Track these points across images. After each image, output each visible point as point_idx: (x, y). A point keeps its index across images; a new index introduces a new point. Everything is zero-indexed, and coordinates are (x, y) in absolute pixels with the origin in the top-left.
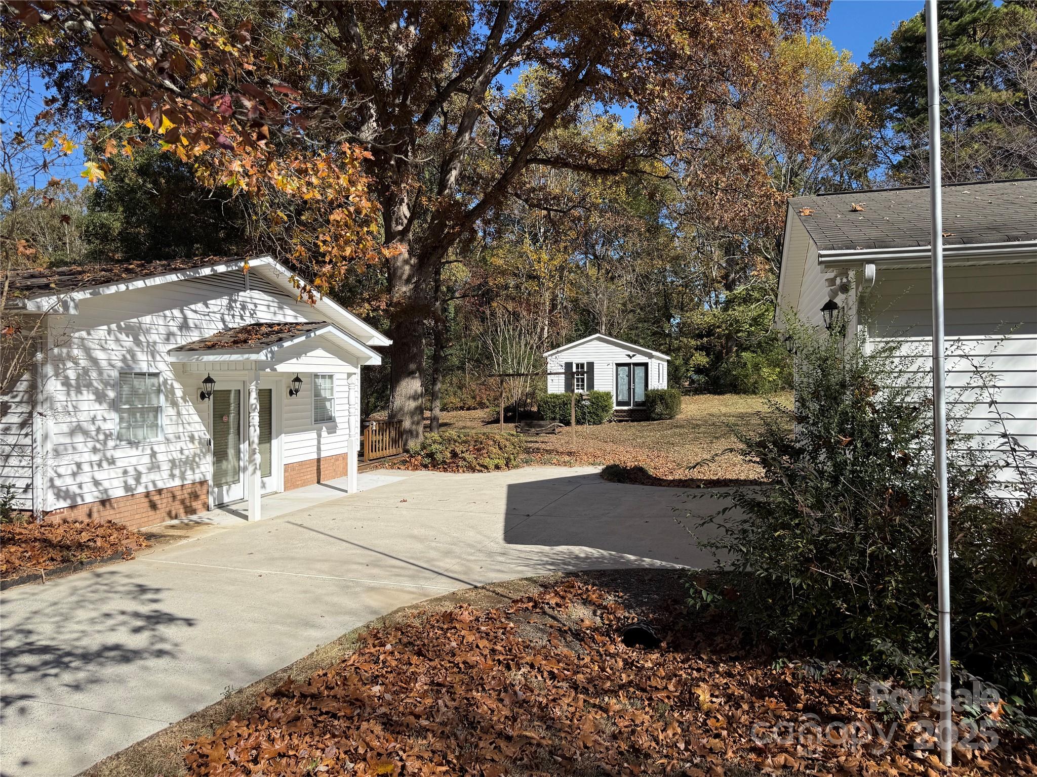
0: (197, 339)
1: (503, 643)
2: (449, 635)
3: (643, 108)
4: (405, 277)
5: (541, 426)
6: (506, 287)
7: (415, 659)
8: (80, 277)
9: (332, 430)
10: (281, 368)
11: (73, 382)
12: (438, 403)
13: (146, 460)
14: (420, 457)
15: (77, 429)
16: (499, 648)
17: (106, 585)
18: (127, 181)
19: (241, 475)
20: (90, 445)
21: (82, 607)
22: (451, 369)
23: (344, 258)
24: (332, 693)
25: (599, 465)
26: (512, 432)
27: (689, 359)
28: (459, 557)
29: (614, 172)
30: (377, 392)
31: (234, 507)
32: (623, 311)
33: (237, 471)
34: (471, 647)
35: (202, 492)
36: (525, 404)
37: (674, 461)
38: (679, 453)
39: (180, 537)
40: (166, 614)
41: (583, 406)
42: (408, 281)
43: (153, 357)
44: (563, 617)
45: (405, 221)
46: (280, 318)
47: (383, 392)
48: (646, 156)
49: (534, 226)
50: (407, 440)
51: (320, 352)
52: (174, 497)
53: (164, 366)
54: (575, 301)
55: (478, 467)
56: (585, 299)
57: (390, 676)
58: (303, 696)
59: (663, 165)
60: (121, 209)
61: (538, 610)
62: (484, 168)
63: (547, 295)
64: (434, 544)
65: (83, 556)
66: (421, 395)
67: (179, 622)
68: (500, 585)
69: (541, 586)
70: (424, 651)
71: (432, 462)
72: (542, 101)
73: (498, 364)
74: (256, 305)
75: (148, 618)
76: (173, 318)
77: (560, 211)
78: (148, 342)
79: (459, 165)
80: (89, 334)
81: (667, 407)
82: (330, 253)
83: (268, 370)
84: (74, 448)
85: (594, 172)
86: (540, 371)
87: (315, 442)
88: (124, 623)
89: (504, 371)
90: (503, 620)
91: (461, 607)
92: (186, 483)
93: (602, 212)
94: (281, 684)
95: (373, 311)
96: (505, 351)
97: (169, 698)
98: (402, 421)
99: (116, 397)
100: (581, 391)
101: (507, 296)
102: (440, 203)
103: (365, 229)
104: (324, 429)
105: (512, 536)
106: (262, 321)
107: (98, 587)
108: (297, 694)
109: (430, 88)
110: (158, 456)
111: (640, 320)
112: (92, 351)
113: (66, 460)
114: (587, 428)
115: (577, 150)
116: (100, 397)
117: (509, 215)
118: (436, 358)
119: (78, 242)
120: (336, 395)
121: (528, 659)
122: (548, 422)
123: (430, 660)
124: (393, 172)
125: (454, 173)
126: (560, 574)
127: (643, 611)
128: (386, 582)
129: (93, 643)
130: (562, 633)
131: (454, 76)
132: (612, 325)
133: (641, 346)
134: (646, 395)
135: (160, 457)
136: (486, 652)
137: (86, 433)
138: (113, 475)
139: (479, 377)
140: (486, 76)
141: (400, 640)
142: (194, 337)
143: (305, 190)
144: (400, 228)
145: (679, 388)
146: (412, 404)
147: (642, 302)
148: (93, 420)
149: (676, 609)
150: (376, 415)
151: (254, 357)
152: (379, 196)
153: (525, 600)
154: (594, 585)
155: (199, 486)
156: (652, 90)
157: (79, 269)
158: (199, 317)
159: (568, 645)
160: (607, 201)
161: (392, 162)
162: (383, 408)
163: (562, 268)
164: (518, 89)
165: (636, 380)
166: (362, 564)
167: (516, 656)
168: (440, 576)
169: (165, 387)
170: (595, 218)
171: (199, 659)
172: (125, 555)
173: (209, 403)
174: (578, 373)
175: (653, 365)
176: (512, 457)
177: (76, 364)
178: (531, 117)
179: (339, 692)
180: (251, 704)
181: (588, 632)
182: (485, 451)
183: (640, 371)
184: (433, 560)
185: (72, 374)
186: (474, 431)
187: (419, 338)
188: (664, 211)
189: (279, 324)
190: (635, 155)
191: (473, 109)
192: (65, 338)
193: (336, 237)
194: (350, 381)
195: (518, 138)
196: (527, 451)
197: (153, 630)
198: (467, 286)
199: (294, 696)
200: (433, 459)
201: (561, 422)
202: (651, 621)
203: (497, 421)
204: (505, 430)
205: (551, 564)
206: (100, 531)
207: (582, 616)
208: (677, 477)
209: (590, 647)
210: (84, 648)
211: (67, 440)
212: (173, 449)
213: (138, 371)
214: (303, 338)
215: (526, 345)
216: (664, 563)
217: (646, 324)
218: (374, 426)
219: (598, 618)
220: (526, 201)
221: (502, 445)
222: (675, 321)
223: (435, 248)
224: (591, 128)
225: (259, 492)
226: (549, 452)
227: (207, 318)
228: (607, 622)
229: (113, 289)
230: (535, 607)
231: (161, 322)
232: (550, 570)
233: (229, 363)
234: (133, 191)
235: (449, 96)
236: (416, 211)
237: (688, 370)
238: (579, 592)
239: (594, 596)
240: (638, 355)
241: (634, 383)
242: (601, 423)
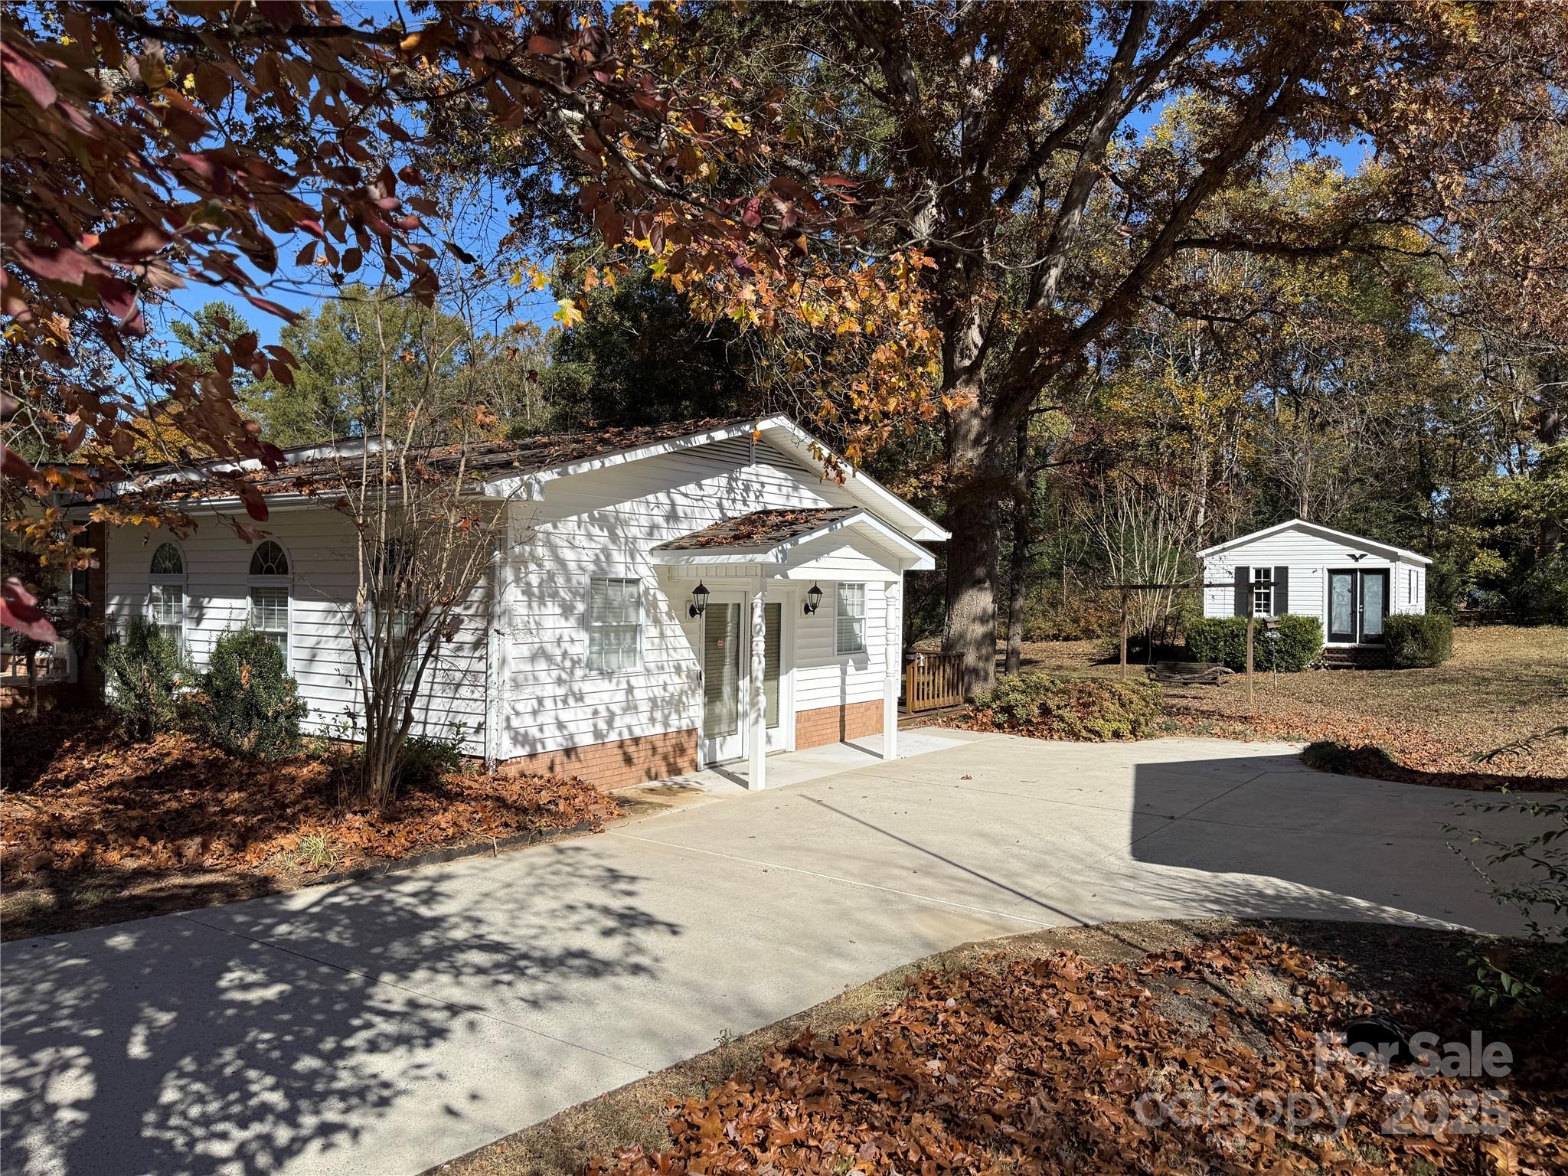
0: (688, 533)
1: (1134, 1020)
2: (1044, 996)
3: (1384, 143)
4: (972, 436)
5: (1192, 671)
6: (1134, 446)
7: (992, 1027)
8: (546, 452)
9: (862, 665)
10: (795, 574)
11: (536, 590)
12: (1018, 629)
13: (621, 696)
14: (990, 712)
15: (540, 654)
16: (1126, 1027)
17: (569, 865)
18: (600, 319)
19: (740, 723)
20: (555, 674)
21: (541, 893)
22: (1038, 577)
23: (886, 415)
24: (869, 1061)
25: (1298, 740)
26: (1141, 679)
27: (1466, 562)
28: (1058, 875)
29: (1327, 250)
30: (923, 609)
31: (729, 768)
32: (1341, 481)
33: (735, 717)
34: (1080, 1021)
35: (689, 745)
36: (1164, 634)
37: (1439, 741)
38: (1448, 726)
39: (661, 806)
40: (643, 914)
41: (1267, 641)
42: (977, 442)
43: (633, 558)
44: (1237, 991)
45: (975, 352)
46: (794, 503)
47: (934, 609)
48: (1388, 222)
49: (1183, 345)
50: (970, 684)
51: (847, 551)
52: (654, 749)
53: (645, 570)
54: (1255, 466)
55: (1084, 733)
56: (1272, 462)
57: (955, 1048)
58: (828, 1060)
59: (1421, 233)
60: (592, 357)
61: (1192, 975)
62: (1102, 260)
63: (1205, 456)
64: (1015, 850)
65: (542, 823)
66: (993, 616)
67: (660, 927)
68: (1127, 926)
69: (1197, 935)
70: (1006, 1016)
71: (1010, 721)
72: (1204, 149)
73: (1118, 569)
74: (763, 484)
75: (621, 917)
76: (658, 504)
77: (1230, 320)
78: (626, 537)
79: (1062, 259)
80: (555, 527)
81: (1425, 644)
82: (866, 407)
83: (778, 577)
84: (535, 678)
85: (1291, 254)
86: (1192, 579)
87: (838, 682)
88: (591, 921)
89: (1127, 580)
90: (1133, 984)
91: (1062, 955)
92: (669, 730)
93: (1305, 318)
94: (797, 1037)
95: (922, 489)
96: (1129, 548)
97: (649, 1034)
98: (963, 655)
99: (586, 610)
100: (1263, 615)
101: (1136, 460)
102: (1030, 320)
103: (920, 369)
104: (851, 662)
105: (1144, 848)
106: (771, 507)
107: (560, 867)
108: (819, 1055)
109: (1019, 146)
110: (636, 692)
111: (1373, 496)
112: (559, 550)
113: (527, 692)
114: (1274, 678)
115: (1262, 220)
116: (567, 610)
117: (1141, 331)
118: (1017, 560)
119: (541, 403)
120: (868, 614)
121: (1177, 1052)
122: (1204, 665)
123: (1016, 1032)
124: (960, 280)
125: (1054, 273)
126: (1230, 919)
127: (1383, 997)
128: (944, 900)
129: (554, 944)
130: (1235, 1016)
131: (1057, 124)
132: (1321, 504)
133: (1376, 540)
134: (1386, 625)
135: (639, 694)
136: (1106, 1031)
137: (549, 658)
138: (581, 716)
139: (1086, 588)
140: (1109, 120)
141: (968, 993)
142: (683, 530)
143: (836, 319)
144: (967, 363)
145: (1448, 612)
146: (979, 630)
147: (1378, 464)
148: (559, 641)
149: (1447, 1000)
150: (922, 644)
151: (759, 558)
152: (936, 317)
153: (1170, 956)
154: (1291, 943)
155: (685, 735)
156: (1403, 112)
157: (545, 440)
158: (689, 502)
159: (1245, 1037)
160: (1312, 298)
161: (959, 265)
162: (933, 634)
163: (1231, 412)
164: (1159, 133)
165: (1366, 598)
166: (907, 868)
167: (1156, 1045)
168: (1027, 902)
169: (647, 599)
170: (1291, 327)
171: (686, 984)
172: (591, 826)
173: (700, 621)
174: (1258, 585)
175: (1400, 574)
176: (1142, 719)
177: (540, 566)
178: (1182, 175)
179: (882, 1063)
180: (756, 1060)
181: (1281, 1020)
182: (1096, 708)
183: (1373, 584)
184: (1019, 875)
185: (534, 580)
186: (1075, 675)
187: (992, 527)
188: (1422, 310)
189: (793, 512)
190: (1368, 221)
191: (1088, 172)
192: (529, 533)
193: (876, 386)
194: (888, 594)
195: (1159, 208)
196: (1168, 711)
197: (628, 935)
198: (1068, 446)
199: (815, 1058)
200: (1012, 716)
201: (1227, 665)
202: (1399, 1015)
203: (1115, 660)
204: (1129, 676)
205: (1216, 901)
206: (563, 791)
207: (1269, 994)
208: (1445, 769)
209: (1286, 1047)
210: (543, 950)
211: (528, 668)
212: (654, 683)
213: (612, 576)
214: (826, 531)
215: (1166, 539)
216: (1423, 918)
217: (1384, 503)
218: (922, 661)
219: (1300, 1001)
220: (1172, 307)
221: (1125, 700)
222: (1440, 497)
223: (1019, 391)
224: (1285, 183)
225: (763, 748)
226: (1204, 714)
227: (701, 503)
228: (1315, 1008)
229: (585, 467)
230: (1187, 968)
231: (643, 510)
232: (1212, 911)
233: (726, 566)
234: (607, 332)
235: (1050, 156)
236: (992, 335)
237: (1465, 583)
238: (1265, 952)
239: (1292, 963)
240: (1370, 556)
241: (1362, 603)
242: (1299, 670)
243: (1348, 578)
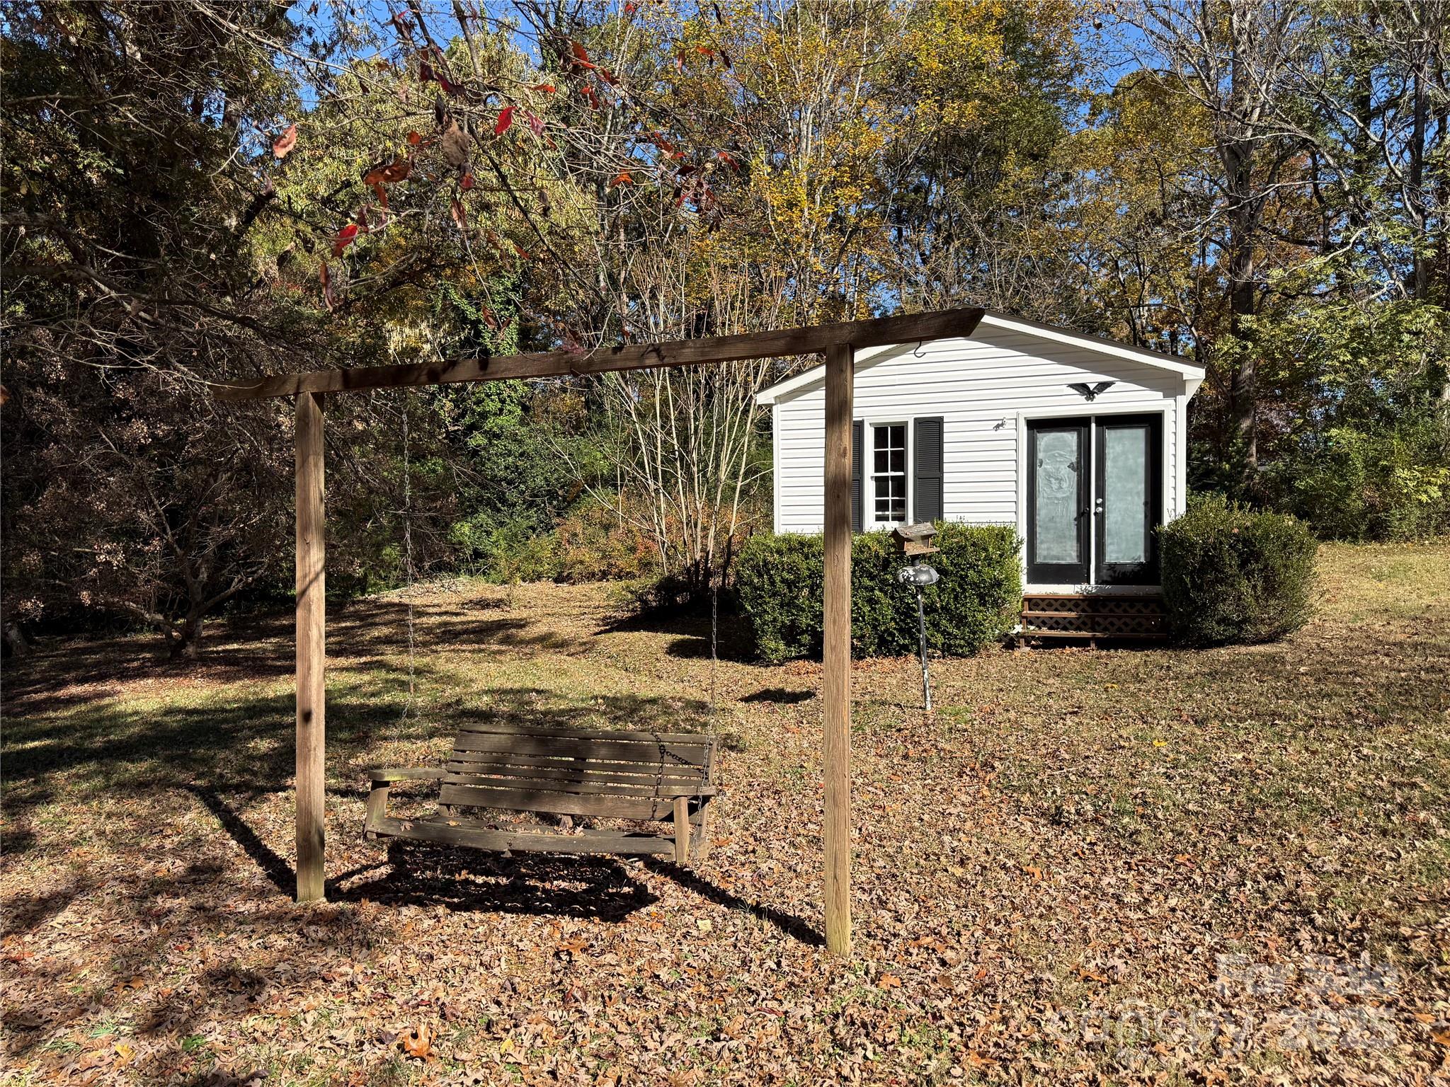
100: (894, 526)
133: (1135, 346)
134: (1155, 545)
165: (1112, 483)
174: (881, 460)
183: (1126, 449)
240: (1119, 385)
241: (1101, 493)
242: (973, 652)
243: (1071, 438)
